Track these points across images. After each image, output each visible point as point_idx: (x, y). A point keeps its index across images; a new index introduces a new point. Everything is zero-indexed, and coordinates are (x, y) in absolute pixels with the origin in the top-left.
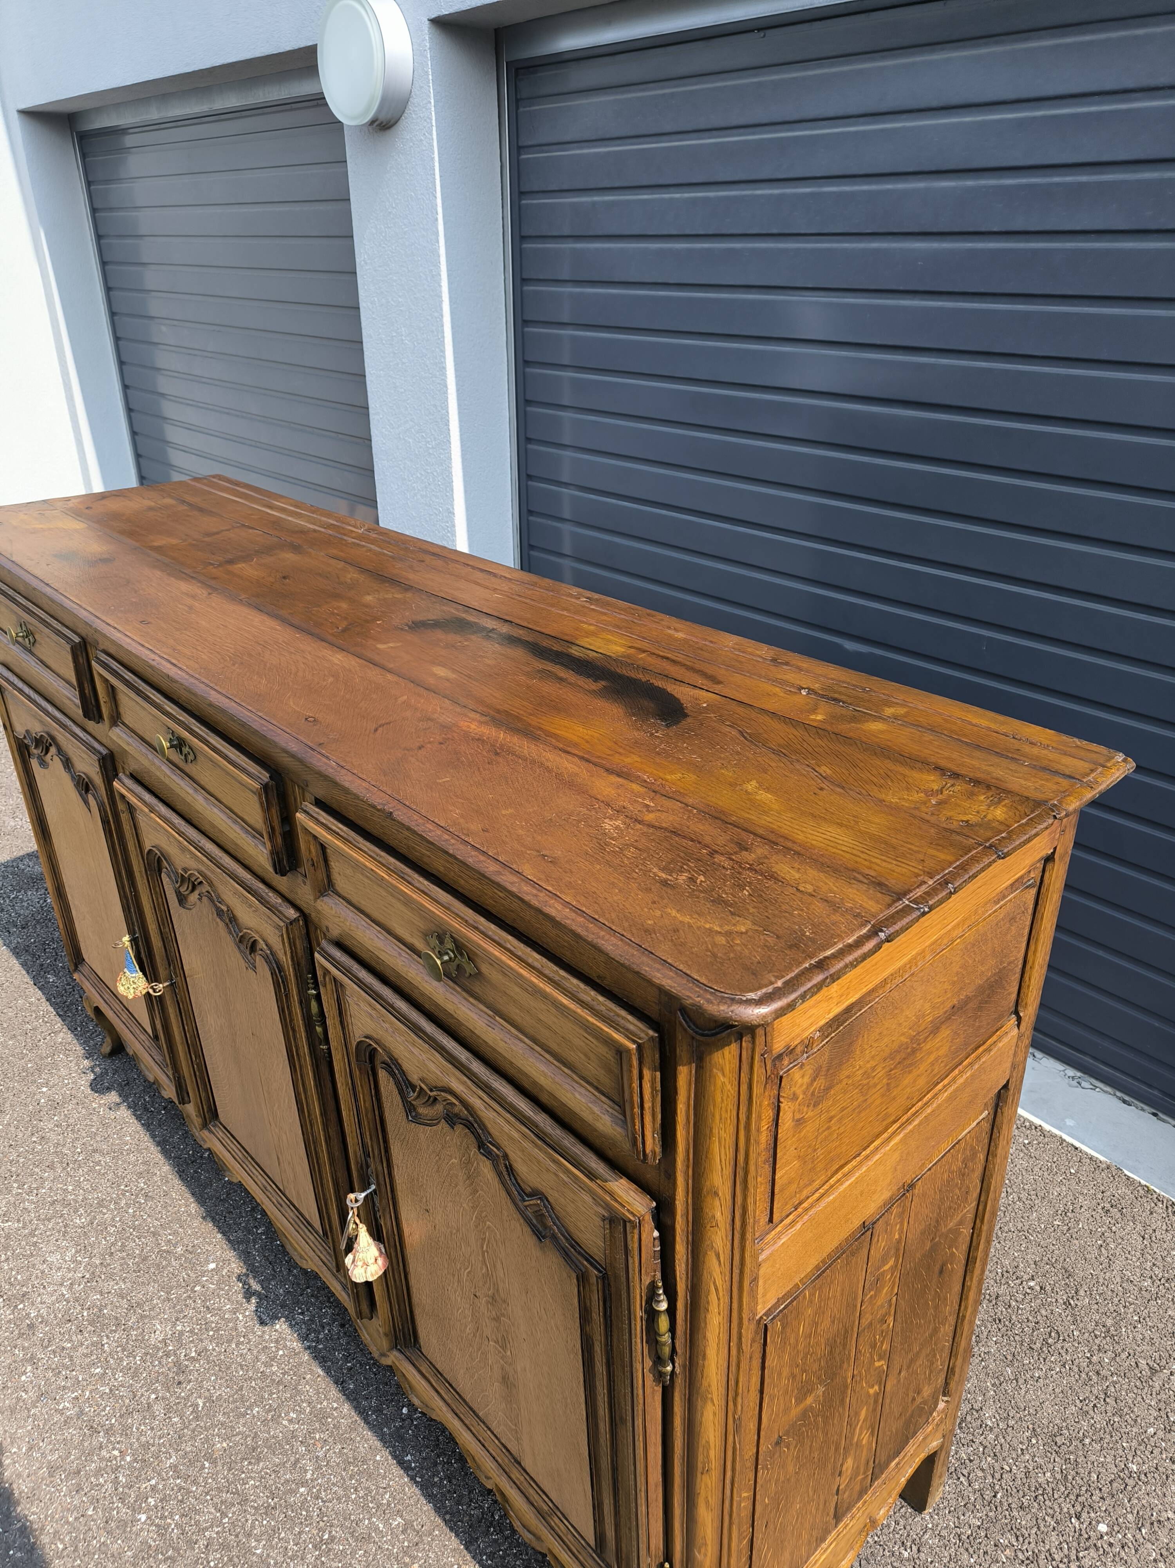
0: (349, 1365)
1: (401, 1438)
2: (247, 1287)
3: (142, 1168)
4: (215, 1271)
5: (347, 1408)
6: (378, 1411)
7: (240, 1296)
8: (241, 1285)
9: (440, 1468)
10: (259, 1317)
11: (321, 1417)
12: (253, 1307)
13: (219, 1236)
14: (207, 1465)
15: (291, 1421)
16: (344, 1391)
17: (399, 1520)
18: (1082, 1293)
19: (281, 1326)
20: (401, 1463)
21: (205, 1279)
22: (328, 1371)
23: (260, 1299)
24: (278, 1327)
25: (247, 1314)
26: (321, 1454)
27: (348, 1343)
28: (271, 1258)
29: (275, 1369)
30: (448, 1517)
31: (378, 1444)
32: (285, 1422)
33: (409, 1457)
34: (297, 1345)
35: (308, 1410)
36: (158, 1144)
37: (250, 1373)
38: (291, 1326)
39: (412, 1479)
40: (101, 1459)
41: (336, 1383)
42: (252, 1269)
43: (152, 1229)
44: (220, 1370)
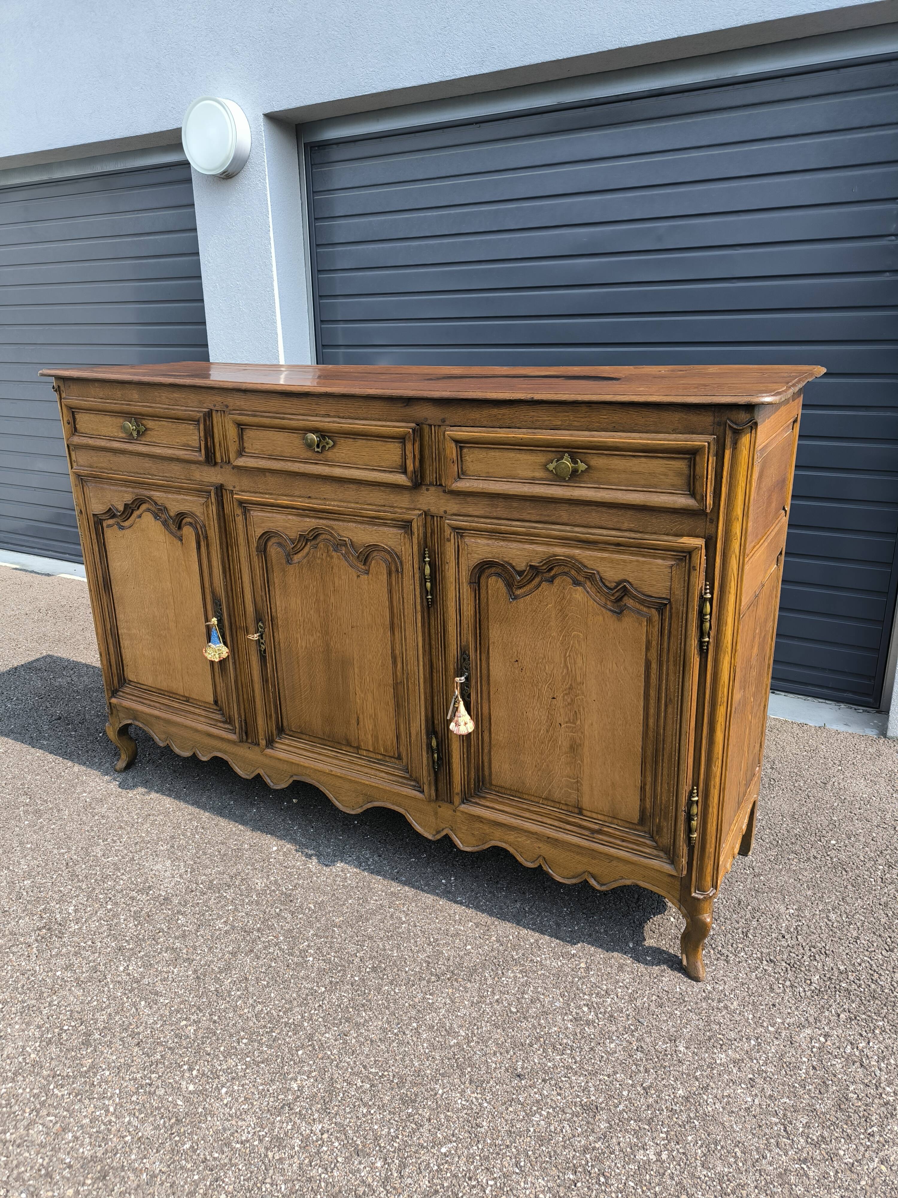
0: (395, 871)
1: (449, 892)
2: (305, 853)
3: (190, 816)
4: (278, 851)
5: (407, 888)
6: (428, 884)
7: (303, 858)
8: (300, 853)
9: (481, 898)
10: (323, 864)
11: (394, 895)
12: (315, 861)
13: (269, 836)
14: (336, 929)
15: (376, 900)
16: (400, 882)
17: (471, 923)
18: (776, 762)
19: (340, 864)
20: (456, 902)
21: (273, 855)
22: (385, 877)
23: (318, 856)
24: (338, 865)
25: (314, 864)
26: (405, 909)
27: (389, 862)
28: (312, 838)
29: (349, 882)
30: (498, 916)
31: (437, 898)
32: (373, 902)
33: (459, 899)
34: (356, 870)
35: (383, 894)
36: (193, 804)
37: (335, 887)
38: (347, 863)
39: (467, 906)
40: (264, 942)
41: (393, 879)
42: (303, 845)
43: (219, 842)
44: (314, 890)
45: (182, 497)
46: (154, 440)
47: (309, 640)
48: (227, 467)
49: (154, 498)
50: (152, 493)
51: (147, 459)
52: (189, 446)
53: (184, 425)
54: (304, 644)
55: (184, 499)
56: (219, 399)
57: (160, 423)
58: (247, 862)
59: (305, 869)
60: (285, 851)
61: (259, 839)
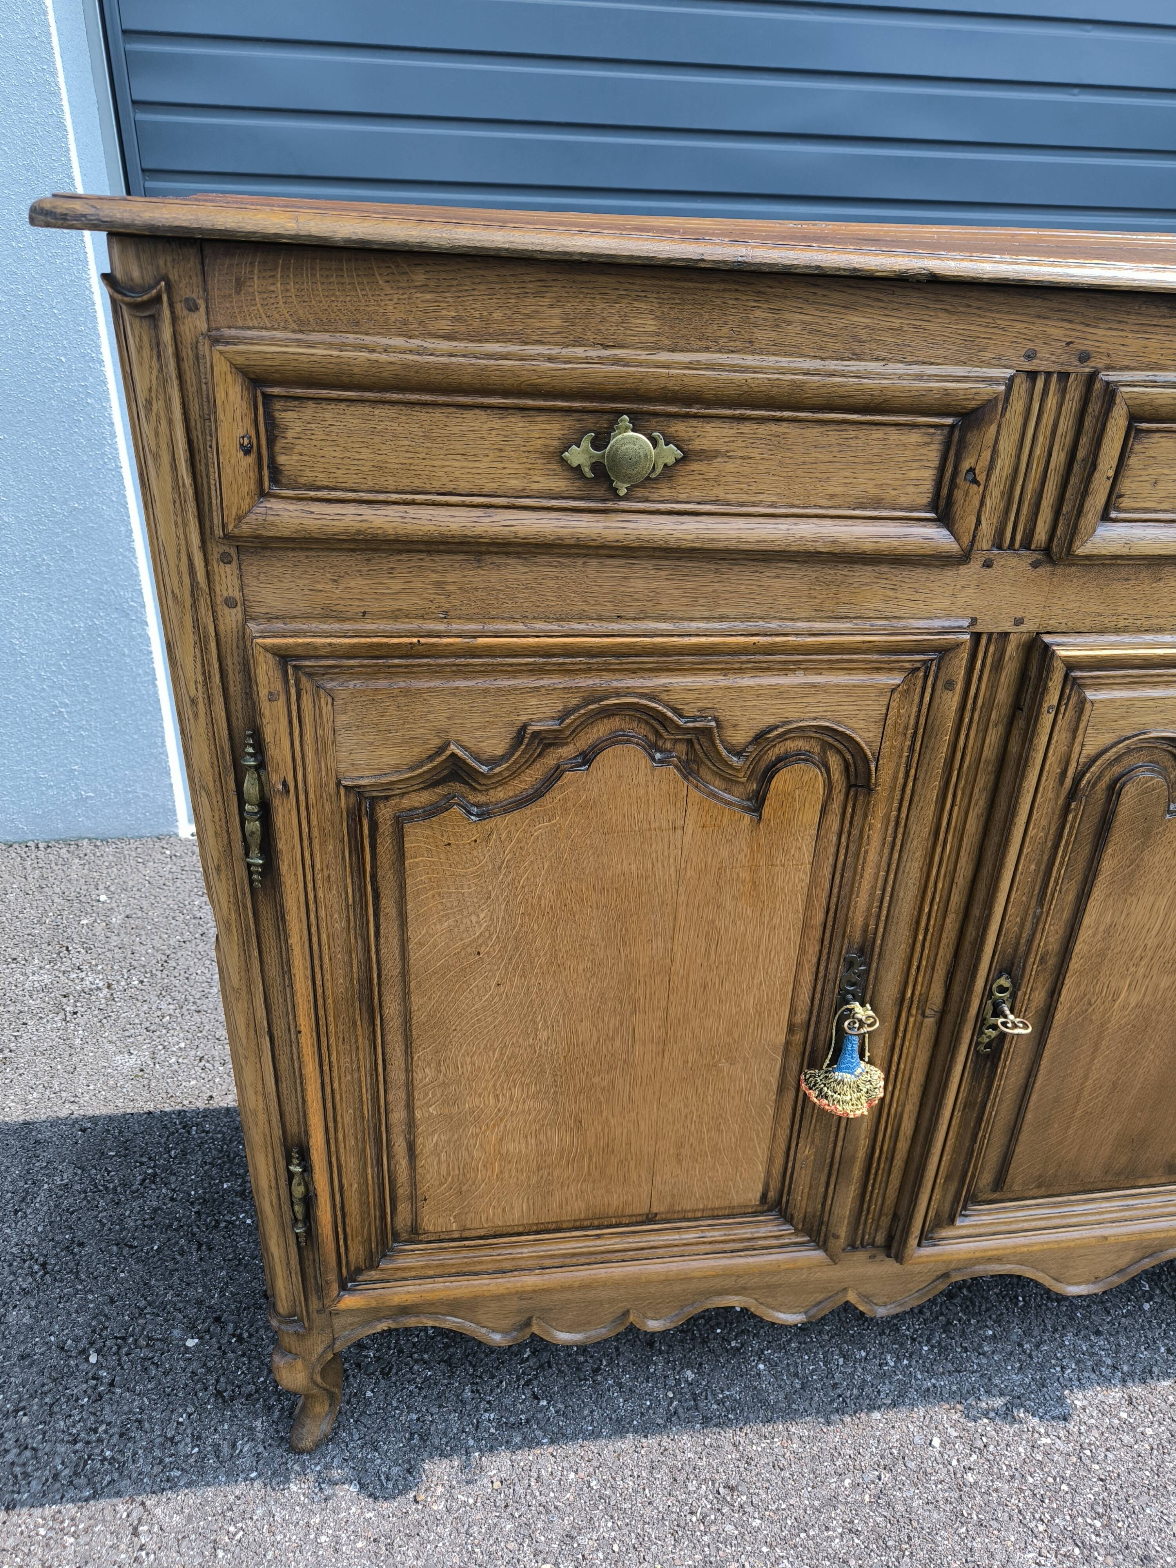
0: (1163, 1350)
2: (992, 1414)
4: (948, 1442)
7: (1006, 1428)
8: (985, 1420)
10: (1053, 1418)
13: (876, 1415)
19: (1078, 1399)
21: (954, 1463)
24: (1078, 1403)
25: (1042, 1431)
28: (950, 1366)
29: (1149, 1432)
34: (1115, 1394)
42: (960, 1396)
43: (817, 1503)
44: (1137, 1498)
45: (799, 678)
46: (719, 492)
47: (1157, 986)
48: (1014, 561)
49: (672, 698)
50: (662, 680)
51: (645, 563)
52: (879, 503)
53: (877, 434)
54: (1134, 999)
55: (812, 685)
56: (1057, 330)
57: (763, 430)
58: (935, 1515)
59: (1046, 1454)
60: (953, 1433)
61: (874, 1437)
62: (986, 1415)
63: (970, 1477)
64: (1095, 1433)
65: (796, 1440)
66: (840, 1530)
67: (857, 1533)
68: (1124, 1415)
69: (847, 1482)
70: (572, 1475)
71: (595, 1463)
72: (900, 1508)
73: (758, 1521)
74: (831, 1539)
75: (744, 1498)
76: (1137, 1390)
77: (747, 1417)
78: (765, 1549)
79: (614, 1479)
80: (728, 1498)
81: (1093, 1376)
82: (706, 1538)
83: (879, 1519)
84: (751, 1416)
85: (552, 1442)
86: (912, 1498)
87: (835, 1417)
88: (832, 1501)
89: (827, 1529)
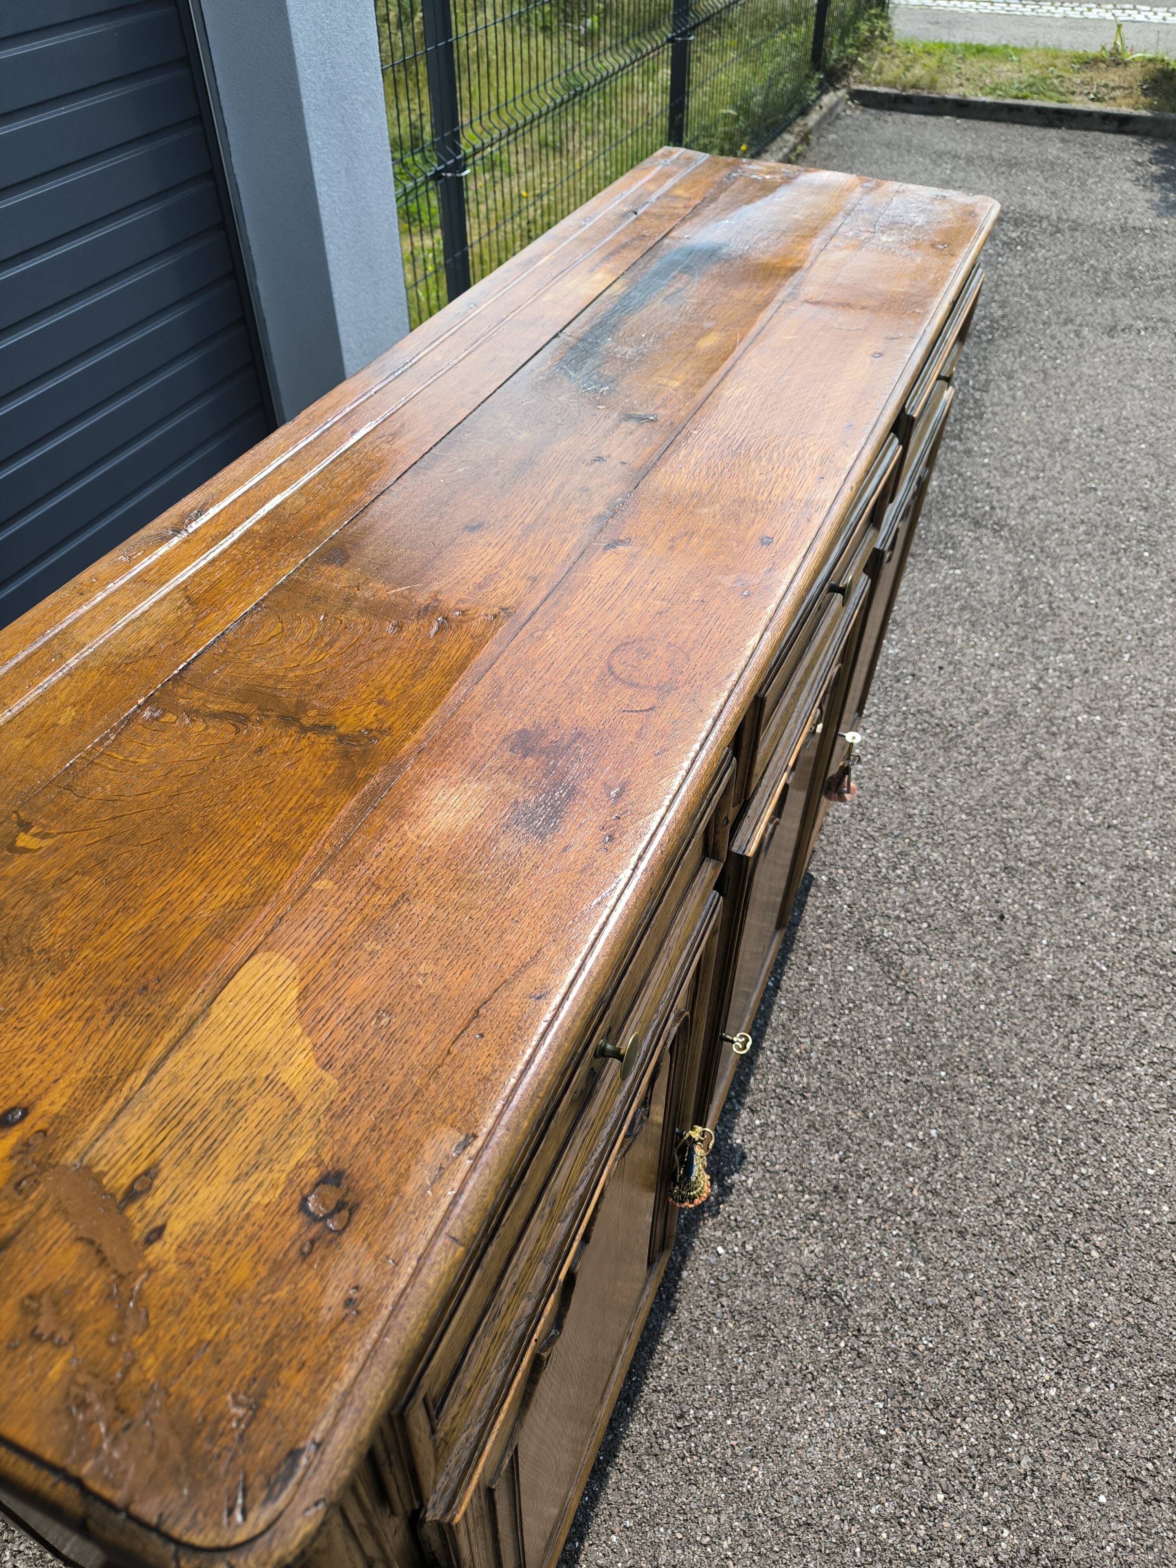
3: (649, 1464)
4: (722, 1242)
7: (732, 1198)
8: (722, 1206)
11: (783, 1059)
12: (736, 1177)
13: (685, 1274)
21: (736, 1249)
23: (724, 1176)
24: (739, 1141)
25: (744, 1178)
29: (773, 1117)
31: (775, 1007)
32: (805, 1080)
34: (744, 1114)
37: (789, 1134)
38: (732, 1130)
43: (718, 1362)
58: (760, 1289)
59: (758, 1189)
60: (719, 1234)
61: (696, 1288)
62: (719, 1204)
63: (749, 1248)
64: (759, 1148)
65: (672, 1344)
66: (741, 1360)
67: (747, 1349)
68: (758, 1122)
69: (715, 1330)
70: (614, 1538)
71: (615, 1512)
72: (746, 1308)
73: (711, 1413)
74: (742, 1370)
75: (692, 1412)
76: (748, 1100)
77: (641, 1367)
78: (729, 1422)
79: (632, 1504)
80: (687, 1424)
81: (728, 1116)
82: (704, 1460)
83: (746, 1328)
84: (642, 1363)
85: (581, 1541)
86: (744, 1296)
87: (672, 1304)
88: (722, 1351)
89: (736, 1368)
